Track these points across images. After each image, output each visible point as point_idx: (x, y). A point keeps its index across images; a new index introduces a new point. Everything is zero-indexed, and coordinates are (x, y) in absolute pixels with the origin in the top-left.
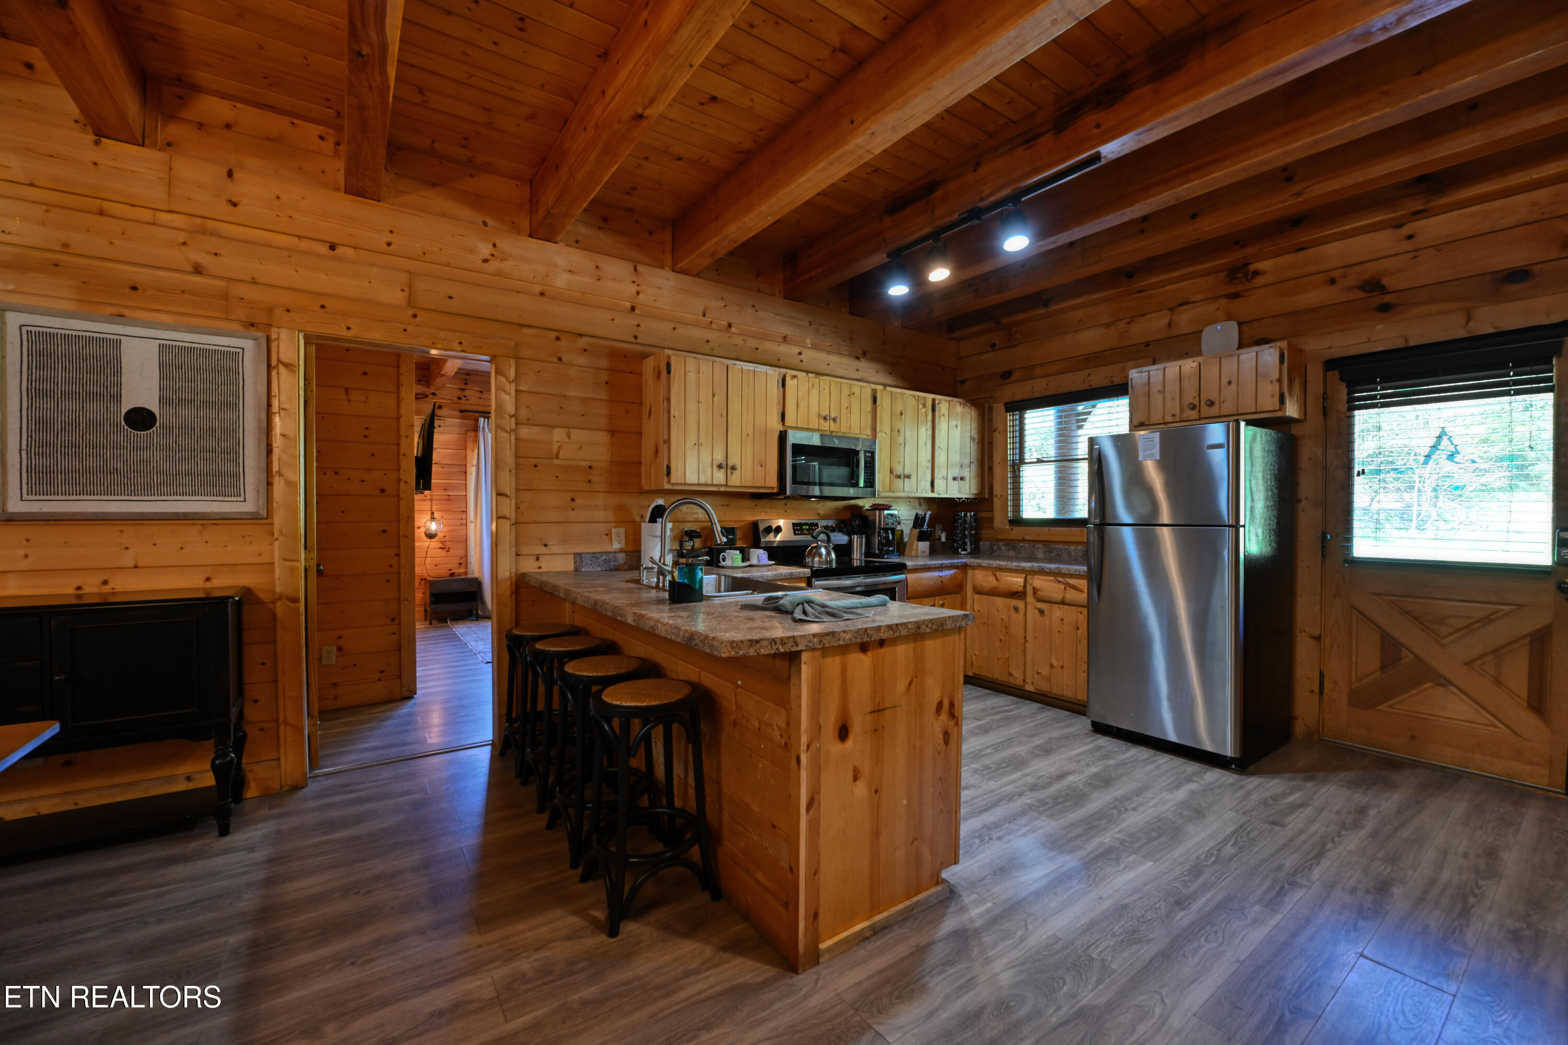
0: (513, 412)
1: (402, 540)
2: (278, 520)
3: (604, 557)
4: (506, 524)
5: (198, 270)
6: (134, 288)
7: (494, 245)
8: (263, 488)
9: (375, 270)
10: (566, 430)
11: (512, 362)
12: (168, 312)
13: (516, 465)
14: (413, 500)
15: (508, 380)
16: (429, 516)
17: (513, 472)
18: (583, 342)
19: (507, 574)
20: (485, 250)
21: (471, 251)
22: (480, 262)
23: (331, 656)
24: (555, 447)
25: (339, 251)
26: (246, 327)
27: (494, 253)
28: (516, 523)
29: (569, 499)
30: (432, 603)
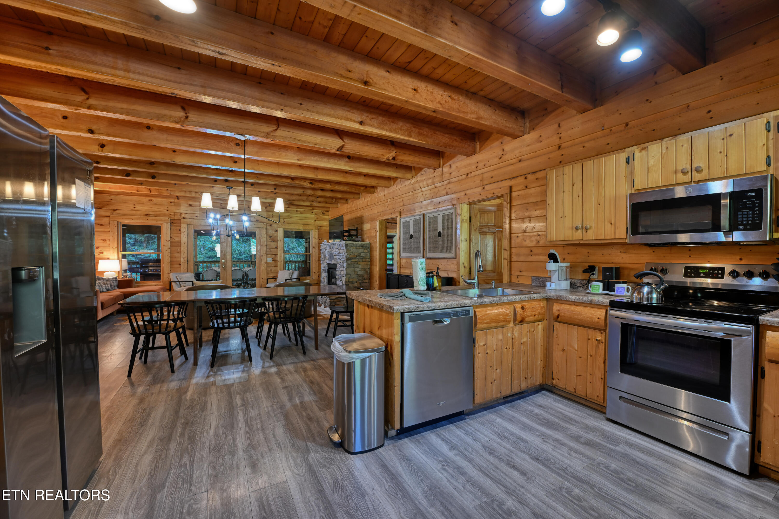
0: (509, 215)
2: (457, 259)
4: (506, 262)
5: (447, 194)
6: (440, 203)
7: (503, 150)
8: (455, 250)
10: (529, 219)
11: (509, 195)
12: (444, 207)
13: (510, 237)
15: (507, 203)
17: (509, 240)
21: (496, 157)
22: (499, 159)
24: (525, 228)
25: (468, 175)
26: (453, 206)
27: (503, 153)
28: (510, 261)
29: (530, 251)
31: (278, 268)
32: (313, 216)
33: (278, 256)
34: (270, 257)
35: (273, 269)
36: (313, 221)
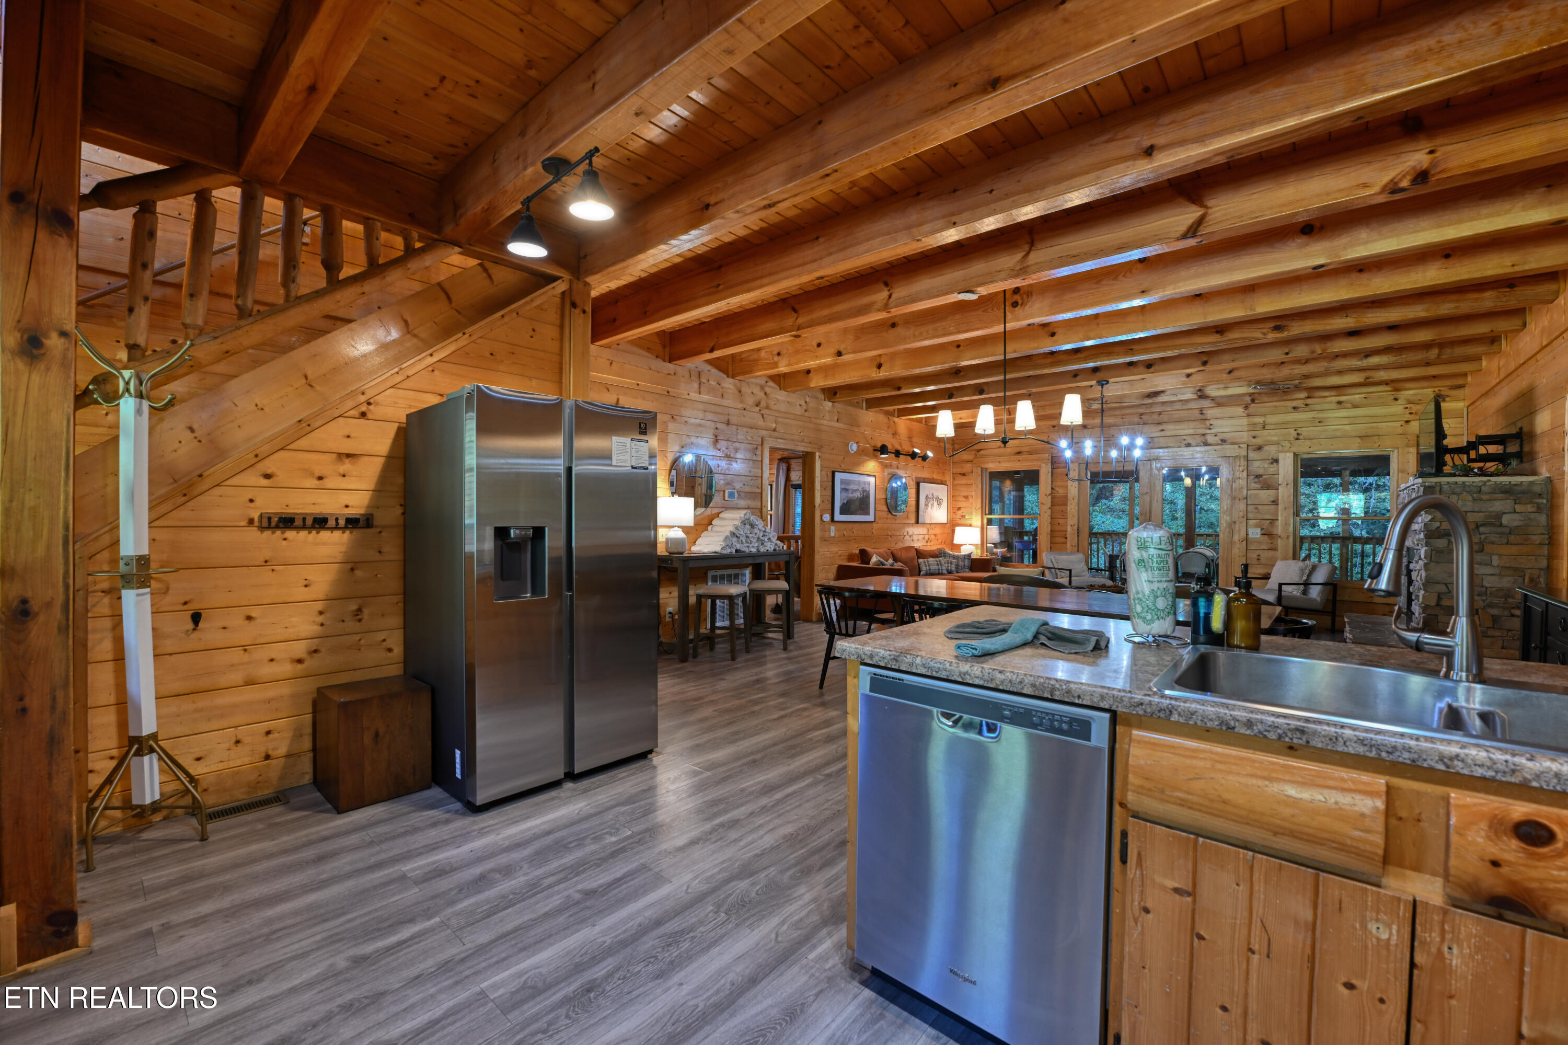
31: (1279, 553)
32: (1399, 407)
33: (1279, 523)
34: (1256, 526)
35: (1265, 555)
36: (1398, 424)
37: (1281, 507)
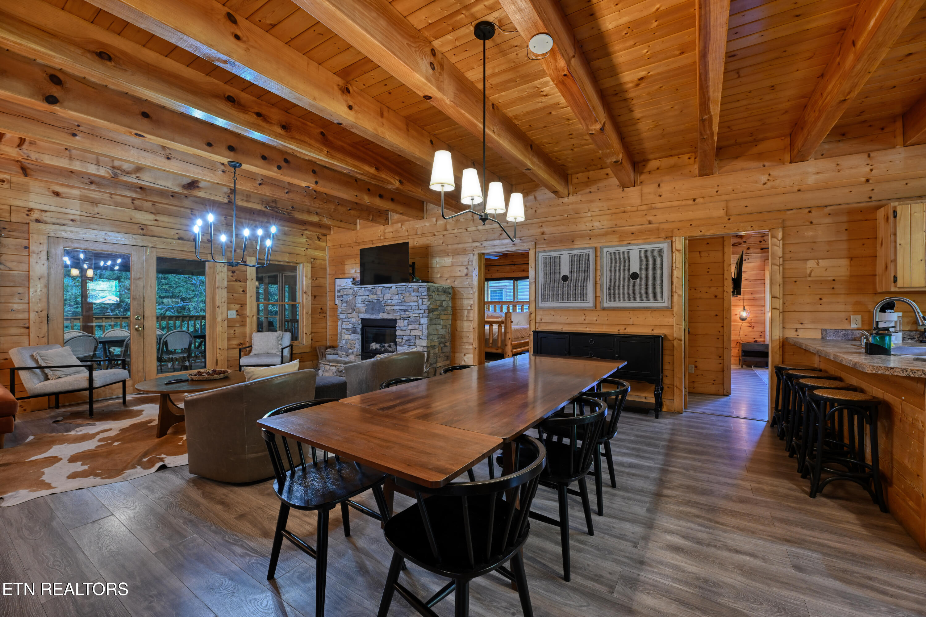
0: (781, 255)
1: (725, 320)
2: (675, 309)
3: (844, 332)
4: (777, 313)
5: (650, 223)
6: (633, 234)
7: (769, 175)
8: (670, 298)
9: (711, 204)
10: (816, 261)
11: (781, 230)
12: (642, 239)
13: (783, 282)
14: (731, 300)
15: (778, 240)
16: (742, 309)
17: (781, 286)
18: (828, 210)
19: (777, 337)
20: (764, 178)
21: (756, 182)
22: (762, 185)
23: (693, 370)
24: (808, 271)
25: (697, 201)
26: (665, 239)
27: (769, 178)
28: (783, 312)
29: (818, 298)
30: (743, 356)
31: (248, 330)
32: (304, 240)
33: (248, 307)
34: (233, 309)
35: (238, 330)
36: (303, 249)
37: (248, 295)
